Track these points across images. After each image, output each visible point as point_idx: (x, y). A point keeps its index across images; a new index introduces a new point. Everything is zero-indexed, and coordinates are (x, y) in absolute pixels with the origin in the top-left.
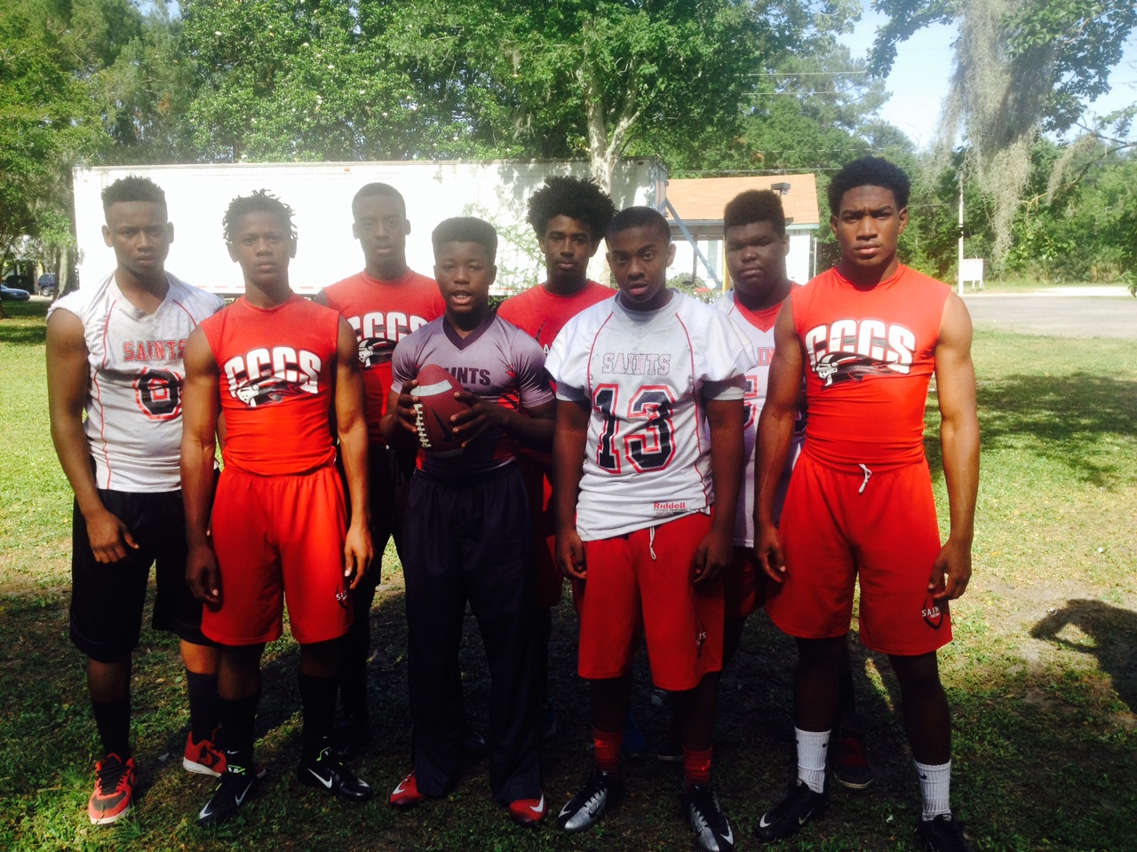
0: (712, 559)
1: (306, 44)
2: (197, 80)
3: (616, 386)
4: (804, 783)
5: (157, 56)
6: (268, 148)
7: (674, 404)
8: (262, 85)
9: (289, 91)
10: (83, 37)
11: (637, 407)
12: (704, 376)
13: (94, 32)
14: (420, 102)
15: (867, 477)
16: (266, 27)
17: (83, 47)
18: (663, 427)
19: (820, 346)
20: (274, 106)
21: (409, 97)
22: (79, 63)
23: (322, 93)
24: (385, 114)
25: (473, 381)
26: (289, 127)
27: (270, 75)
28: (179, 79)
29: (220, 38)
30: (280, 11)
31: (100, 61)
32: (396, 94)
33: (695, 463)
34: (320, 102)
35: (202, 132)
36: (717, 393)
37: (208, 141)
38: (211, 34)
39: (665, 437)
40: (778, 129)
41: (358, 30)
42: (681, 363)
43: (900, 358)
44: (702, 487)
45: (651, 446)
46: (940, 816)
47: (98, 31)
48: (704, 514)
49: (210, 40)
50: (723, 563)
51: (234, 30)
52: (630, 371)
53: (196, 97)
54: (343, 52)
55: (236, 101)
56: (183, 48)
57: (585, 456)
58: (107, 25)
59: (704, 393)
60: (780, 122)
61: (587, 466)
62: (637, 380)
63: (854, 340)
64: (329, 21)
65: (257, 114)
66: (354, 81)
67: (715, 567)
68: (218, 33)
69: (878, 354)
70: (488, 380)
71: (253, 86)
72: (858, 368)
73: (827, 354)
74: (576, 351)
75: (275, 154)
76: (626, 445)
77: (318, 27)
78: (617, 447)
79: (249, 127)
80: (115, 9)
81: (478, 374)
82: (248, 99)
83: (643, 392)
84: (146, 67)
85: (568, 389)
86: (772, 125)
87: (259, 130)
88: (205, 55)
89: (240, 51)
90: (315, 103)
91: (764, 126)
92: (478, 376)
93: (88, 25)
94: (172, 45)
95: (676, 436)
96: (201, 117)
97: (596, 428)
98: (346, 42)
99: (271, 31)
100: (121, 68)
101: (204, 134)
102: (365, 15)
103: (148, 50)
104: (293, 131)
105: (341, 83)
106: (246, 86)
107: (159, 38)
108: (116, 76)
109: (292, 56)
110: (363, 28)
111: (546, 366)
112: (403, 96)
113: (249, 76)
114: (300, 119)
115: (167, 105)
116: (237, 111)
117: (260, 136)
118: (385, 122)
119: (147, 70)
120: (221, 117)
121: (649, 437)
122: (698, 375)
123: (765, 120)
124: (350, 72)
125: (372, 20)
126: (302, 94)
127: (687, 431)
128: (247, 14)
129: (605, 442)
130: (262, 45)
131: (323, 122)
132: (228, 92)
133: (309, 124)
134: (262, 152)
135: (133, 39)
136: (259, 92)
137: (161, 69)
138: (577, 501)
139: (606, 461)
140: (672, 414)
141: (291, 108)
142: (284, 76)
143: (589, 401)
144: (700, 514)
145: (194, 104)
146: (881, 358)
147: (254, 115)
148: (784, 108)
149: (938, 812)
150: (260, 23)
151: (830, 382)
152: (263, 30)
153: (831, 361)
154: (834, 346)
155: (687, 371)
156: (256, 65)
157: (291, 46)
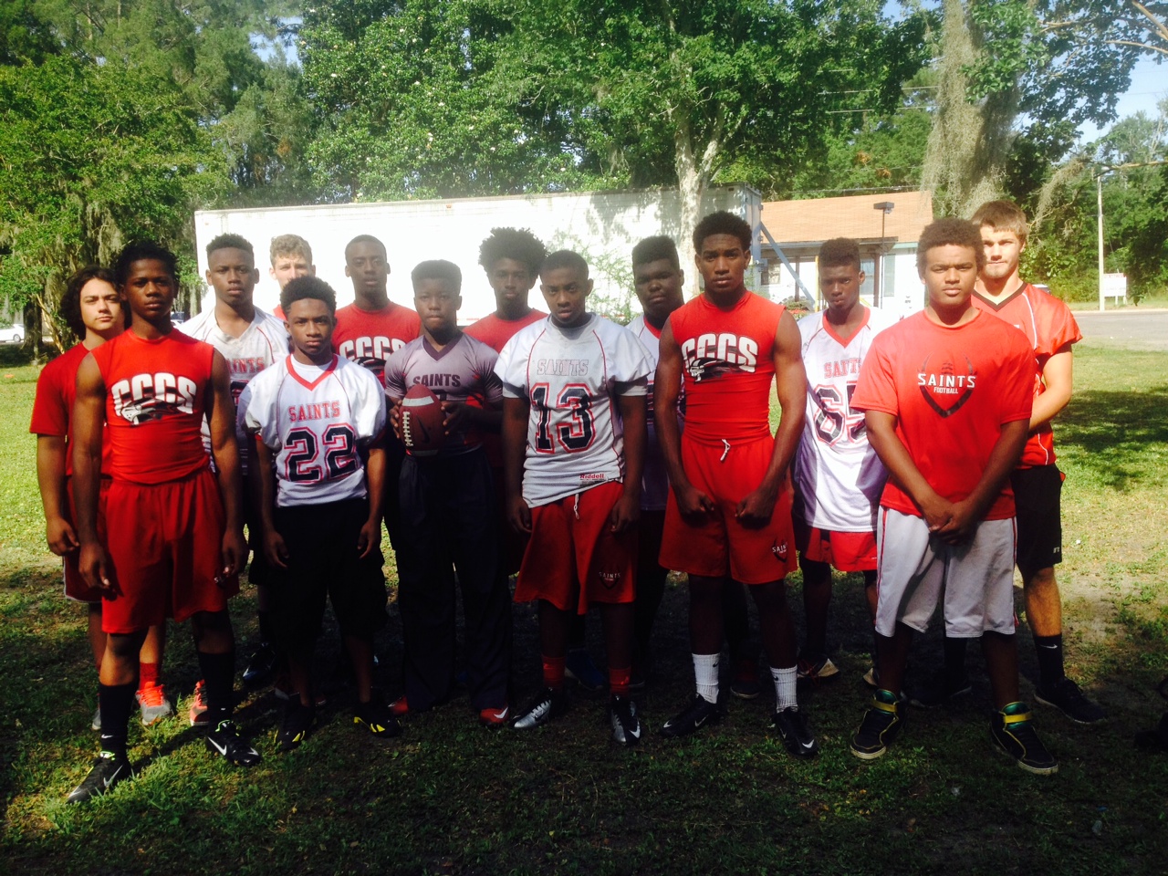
0: (622, 516)
1: (417, 83)
2: (315, 121)
3: (548, 384)
4: (700, 696)
5: (277, 100)
6: (382, 186)
7: (592, 398)
8: (377, 123)
9: (403, 131)
10: (206, 85)
11: (564, 399)
12: (614, 377)
13: (216, 79)
14: (528, 134)
15: (727, 449)
16: (379, 67)
17: (206, 94)
18: (585, 416)
19: (693, 353)
20: (388, 144)
21: (516, 131)
22: (202, 110)
23: (432, 131)
24: (493, 149)
25: (447, 383)
26: (401, 165)
27: (384, 114)
28: (296, 122)
29: (335, 80)
30: (393, 51)
31: (222, 108)
32: (503, 128)
33: (613, 446)
34: (431, 139)
35: (320, 173)
36: (625, 391)
37: (326, 181)
38: (327, 76)
39: (588, 424)
40: (905, 144)
41: (468, 65)
42: (596, 367)
43: (747, 361)
44: (617, 462)
45: (576, 431)
46: (789, 709)
47: (220, 79)
48: (618, 482)
49: (327, 82)
50: (630, 519)
51: (349, 72)
52: (558, 373)
53: (314, 138)
54: (454, 90)
55: (352, 141)
56: (300, 92)
57: (527, 443)
58: (228, 73)
59: (614, 389)
60: (908, 137)
61: (530, 451)
62: (564, 380)
63: (714, 349)
64: (439, 59)
65: (372, 154)
66: (463, 117)
67: (625, 522)
68: (334, 75)
69: (731, 358)
70: (458, 383)
71: (369, 125)
72: (719, 368)
73: (696, 359)
74: (518, 358)
75: (388, 192)
76: (558, 431)
77: (430, 66)
78: (552, 432)
79: (363, 165)
80: (236, 57)
81: (450, 378)
82: (363, 138)
83: (568, 388)
84: (264, 111)
85: (512, 388)
86: (898, 139)
87: (373, 168)
88: (322, 97)
89: (356, 91)
90: (427, 141)
91: (891, 141)
92: (451, 380)
93: (210, 73)
94: (290, 89)
95: (595, 424)
96: (319, 159)
97: (535, 418)
98: (456, 79)
99: (384, 71)
100: (241, 113)
101: (322, 173)
102: (474, 52)
103: (265, 95)
104: (406, 168)
105: (451, 120)
106: (362, 126)
107: (277, 82)
108: (237, 121)
109: (404, 95)
110: (473, 65)
111: (496, 371)
112: (511, 130)
113: (364, 116)
114: (413, 157)
115: (286, 148)
116: (353, 151)
117: (374, 175)
118: (494, 156)
119: (266, 115)
120: (338, 157)
121: (576, 425)
122: (609, 376)
123: (892, 135)
124: (459, 109)
125: (481, 57)
126: (415, 132)
127: (602, 418)
128: (362, 55)
129: (542, 428)
130: (376, 84)
131: (434, 159)
132: (344, 132)
133: (421, 161)
134: (377, 190)
135: (252, 84)
136: (375, 131)
137: (280, 113)
138: (523, 479)
139: (543, 444)
140: (591, 406)
141: (403, 146)
142: (397, 115)
143: (528, 398)
144: (614, 482)
145: (313, 145)
146: (734, 361)
147: (369, 155)
148: (912, 121)
149: (787, 705)
150: (374, 63)
151: (699, 379)
152: (377, 70)
153: (699, 365)
154: (701, 354)
155: (601, 373)
156: (373, 103)
157: (404, 86)
